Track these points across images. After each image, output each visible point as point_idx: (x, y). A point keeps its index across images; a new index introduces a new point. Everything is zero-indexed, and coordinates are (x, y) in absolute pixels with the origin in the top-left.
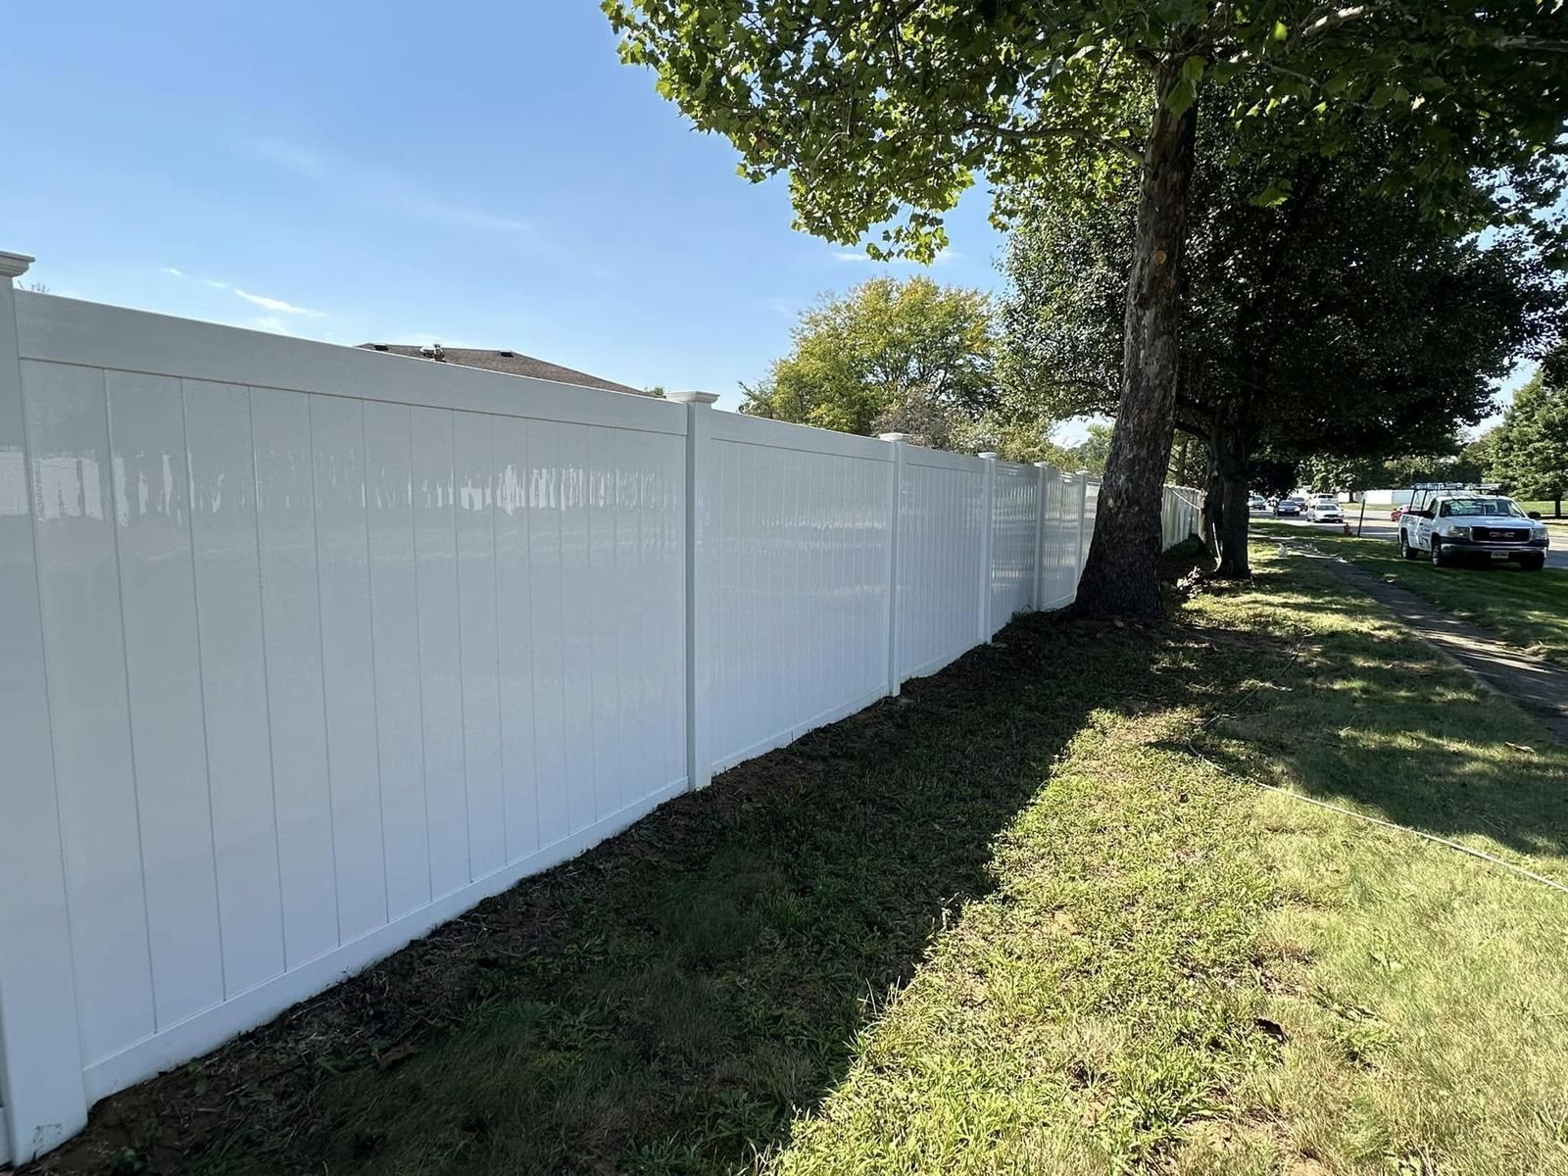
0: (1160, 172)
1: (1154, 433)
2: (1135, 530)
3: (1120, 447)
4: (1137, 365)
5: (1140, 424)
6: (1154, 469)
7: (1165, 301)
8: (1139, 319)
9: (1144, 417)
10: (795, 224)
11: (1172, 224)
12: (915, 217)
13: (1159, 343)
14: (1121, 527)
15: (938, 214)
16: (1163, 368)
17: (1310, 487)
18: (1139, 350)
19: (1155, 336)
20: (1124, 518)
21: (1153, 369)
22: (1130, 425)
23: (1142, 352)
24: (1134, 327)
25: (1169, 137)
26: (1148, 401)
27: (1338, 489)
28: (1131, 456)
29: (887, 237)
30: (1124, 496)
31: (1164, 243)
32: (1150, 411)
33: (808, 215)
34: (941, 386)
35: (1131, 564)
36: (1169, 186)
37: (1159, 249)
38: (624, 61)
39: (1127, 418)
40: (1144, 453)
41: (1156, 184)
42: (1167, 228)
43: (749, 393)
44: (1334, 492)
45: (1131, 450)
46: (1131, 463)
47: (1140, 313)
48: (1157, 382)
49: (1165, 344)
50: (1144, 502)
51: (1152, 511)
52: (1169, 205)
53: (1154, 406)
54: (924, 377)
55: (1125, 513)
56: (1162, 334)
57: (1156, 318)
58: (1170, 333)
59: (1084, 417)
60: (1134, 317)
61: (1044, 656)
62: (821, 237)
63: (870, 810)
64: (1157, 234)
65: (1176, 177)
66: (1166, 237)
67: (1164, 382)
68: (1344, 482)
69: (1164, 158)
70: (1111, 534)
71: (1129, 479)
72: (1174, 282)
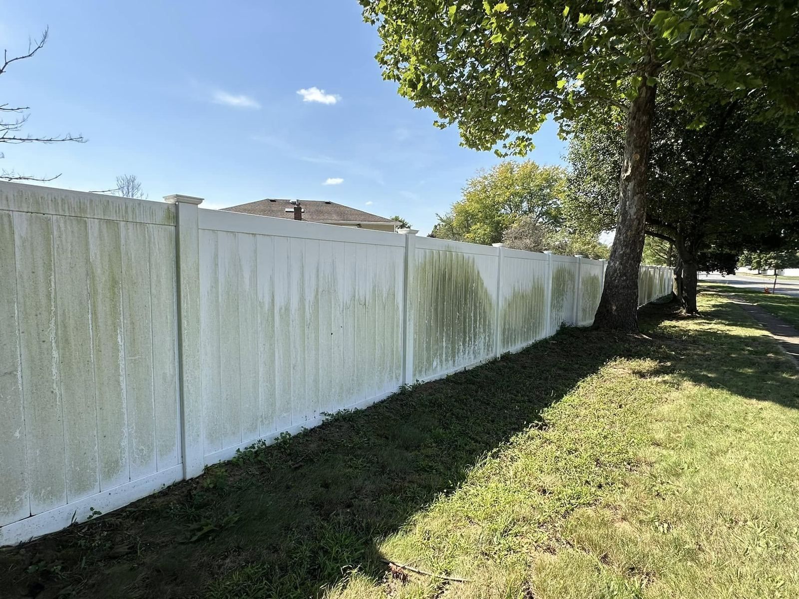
0: (637, 116)
1: (634, 241)
2: (624, 288)
3: (616, 248)
4: (625, 208)
5: (626, 237)
6: (633, 258)
7: (639, 178)
8: (626, 186)
9: (629, 233)
10: (461, 144)
11: (642, 141)
12: (518, 138)
13: (636, 198)
14: (617, 287)
15: (530, 136)
16: (638, 210)
17: (750, 267)
18: (626, 201)
19: (634, 195)
20: (618, 282)
21: (633, 211)
22: (622, 237)
23: (628, 202)
24: (623, 190)
25: (641, 100)
26: (631, 226)
27: (767, 268)
28: (621, 252)
29: (505, 146)
30: (618, 272)
31: (638, 150)
32: (631, 231)
33: (467, 139)
34: (539, 214)
35: (622, 305)
36: (641, 123)
37: (636, 153)
38: (384, 79)
39: (620, 234)
40: (628, 251)
41: (634, 122)
42: (640, 143)
43: (441, 219)
44: (765, 270)
45: (622, 250)
46: (622, 256)
47: (627, 184)
48: (635, 217)
49: (640, 198)
50: (628, 275)
51: (632, 279)
52: (642, 132)
53: (634, 228)
54: (531, 211)
55: (619, 280)
56: (638, 194)
57: (634, 186)
58: (642, 193)
59: (608, 231)
60: (624, 186)
61: (574, 347)
62: (473, 149)
63: (478, 403)
64: (635, 146)
65: (645, 118)
66: (640, 147)
67: (639, 217)
68: (770, 264)
69: (639, 109)
70: (611, 289)
71: (621, 264)
72: (643, 169)
